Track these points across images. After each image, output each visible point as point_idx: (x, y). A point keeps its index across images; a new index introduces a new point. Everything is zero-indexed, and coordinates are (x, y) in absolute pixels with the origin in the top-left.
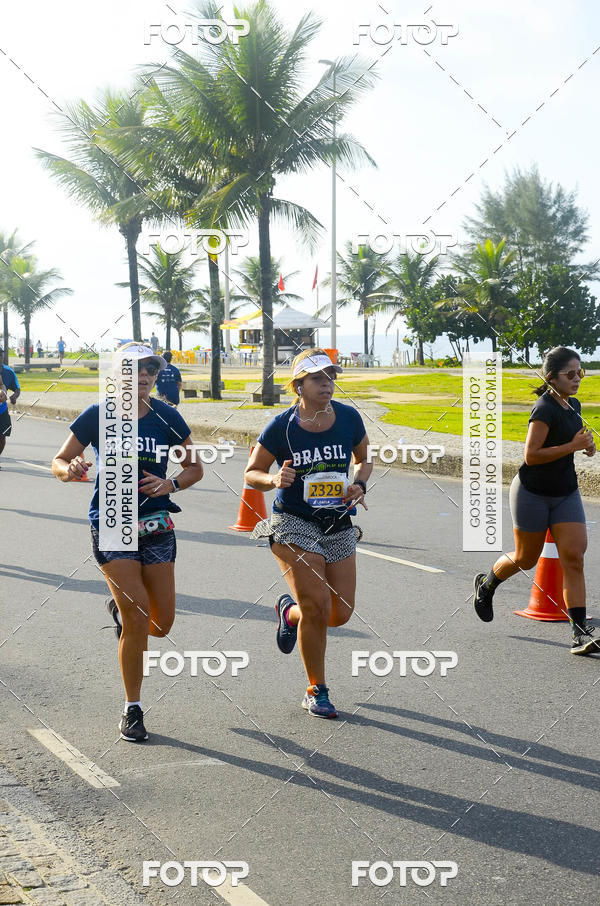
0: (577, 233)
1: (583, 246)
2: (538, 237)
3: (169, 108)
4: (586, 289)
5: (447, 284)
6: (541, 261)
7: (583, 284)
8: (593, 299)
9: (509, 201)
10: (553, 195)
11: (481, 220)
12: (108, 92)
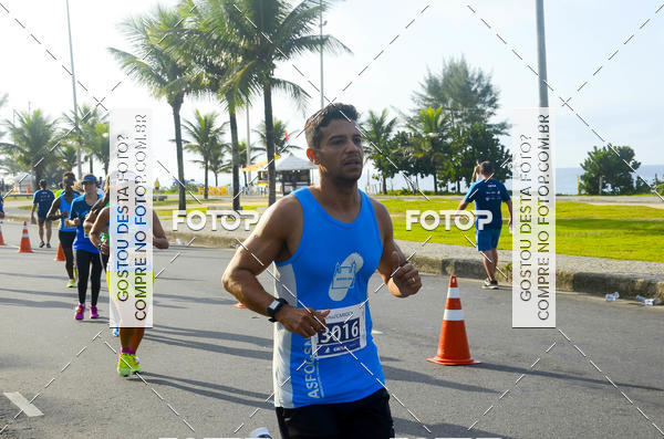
0: (492, 102)
1: (496, 111)
2: (465, 105)
3: (200, 17)
4: (498, 140)
5: (402, 138)
6: (467, 121)
7: (495, 137)
8: (503, 147)
9: (444, 80)
10: (476, 77)
11: (425, 93)
12: (159, 8)
